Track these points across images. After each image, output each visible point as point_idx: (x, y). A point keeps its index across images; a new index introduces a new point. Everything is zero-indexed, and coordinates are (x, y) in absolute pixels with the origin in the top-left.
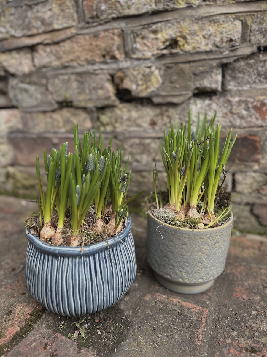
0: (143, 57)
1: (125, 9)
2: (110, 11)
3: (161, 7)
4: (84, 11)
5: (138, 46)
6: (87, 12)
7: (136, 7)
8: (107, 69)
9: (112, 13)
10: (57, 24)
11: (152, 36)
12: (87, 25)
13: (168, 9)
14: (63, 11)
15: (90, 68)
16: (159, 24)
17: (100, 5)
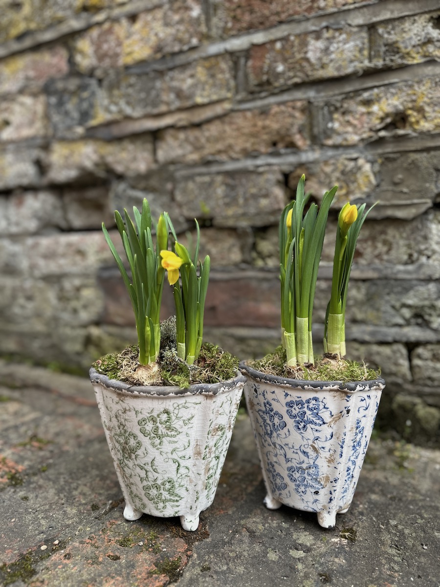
0: (345, 143)
1: (317, 70)
2: (291, 74)
3: (379, 63)
4: (246, 76)
5: (336, 125)
6: (252, 77)
7: (337, 65)
8: (279, 165)
9: (295, 76)
10: (202, 96)
11: (362, 109)
12: (250, 97)
13: (392, 66)
14: (213, 76)
15: (249, 164)
16: (376, 91)
17: (275, 64)
